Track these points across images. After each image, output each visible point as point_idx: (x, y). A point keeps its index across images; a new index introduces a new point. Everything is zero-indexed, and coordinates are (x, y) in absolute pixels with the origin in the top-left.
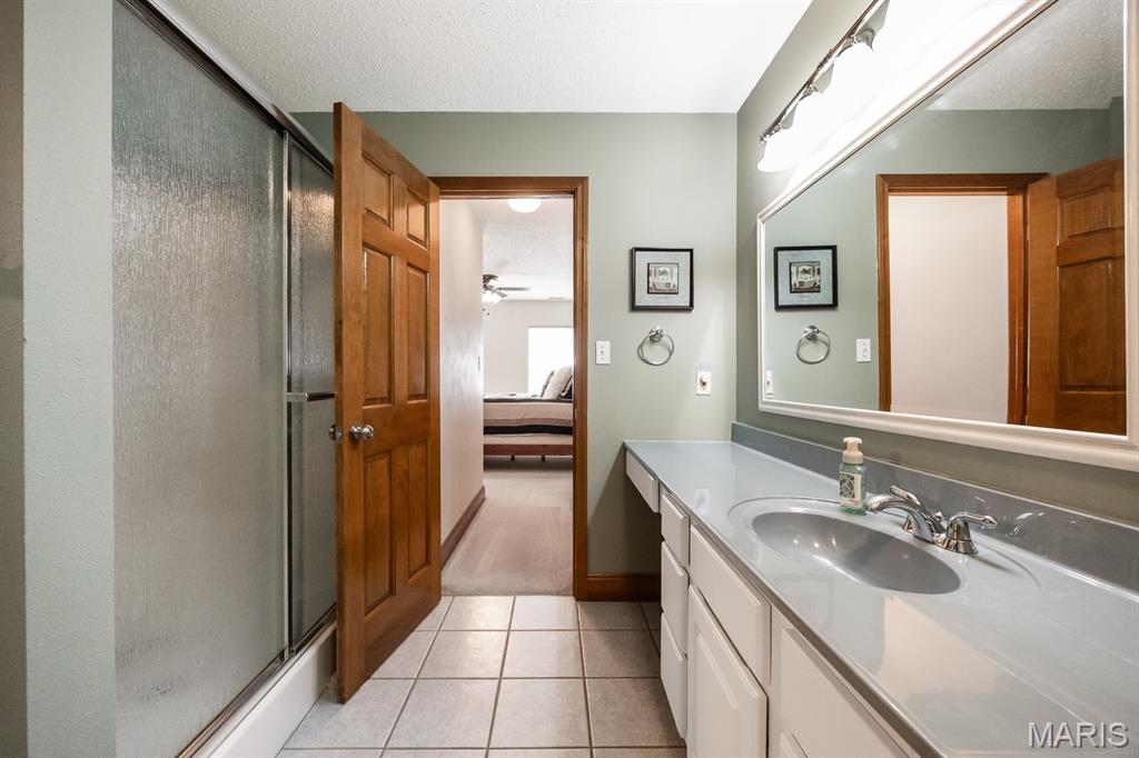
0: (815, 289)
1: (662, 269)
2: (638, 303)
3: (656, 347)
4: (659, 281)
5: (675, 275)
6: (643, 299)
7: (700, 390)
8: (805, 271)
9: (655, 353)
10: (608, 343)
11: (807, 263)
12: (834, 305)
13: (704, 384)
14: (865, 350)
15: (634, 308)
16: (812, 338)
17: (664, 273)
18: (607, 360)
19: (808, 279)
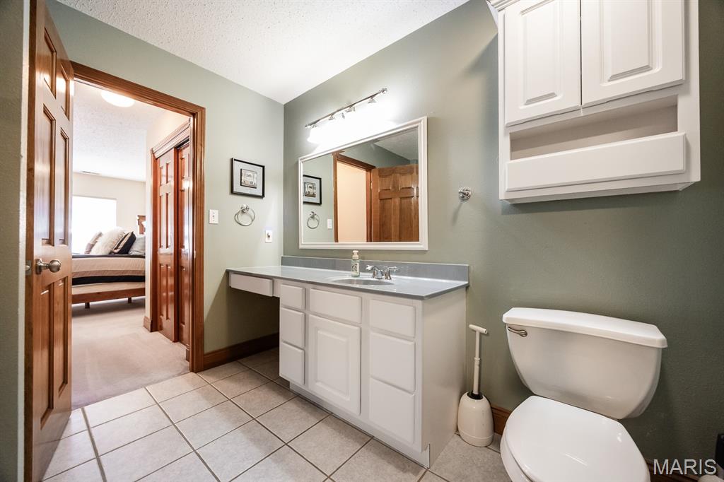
0: (314, 196)
1: (249, 174)
2: (235, 190)
3: (245, 216)
4: (246, 179)
5: (254, 177)
6: (237, 188)
7: (267, 240)
8: (310, 187)
9: (244, 219)
10: (217, 211)
11: (312, 184)
12: (320, 204)
13: (269, 236)
14: (330, 224)
15: (232, 192)
16: (313, 217)
17: (249, 176)
18: (216, 221)
19: (311, 191)
